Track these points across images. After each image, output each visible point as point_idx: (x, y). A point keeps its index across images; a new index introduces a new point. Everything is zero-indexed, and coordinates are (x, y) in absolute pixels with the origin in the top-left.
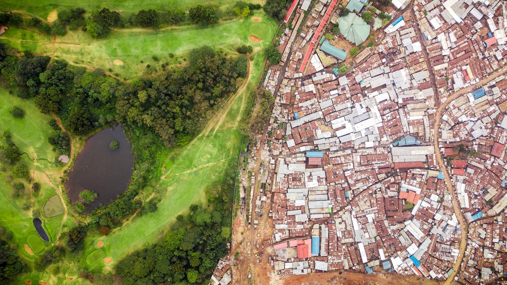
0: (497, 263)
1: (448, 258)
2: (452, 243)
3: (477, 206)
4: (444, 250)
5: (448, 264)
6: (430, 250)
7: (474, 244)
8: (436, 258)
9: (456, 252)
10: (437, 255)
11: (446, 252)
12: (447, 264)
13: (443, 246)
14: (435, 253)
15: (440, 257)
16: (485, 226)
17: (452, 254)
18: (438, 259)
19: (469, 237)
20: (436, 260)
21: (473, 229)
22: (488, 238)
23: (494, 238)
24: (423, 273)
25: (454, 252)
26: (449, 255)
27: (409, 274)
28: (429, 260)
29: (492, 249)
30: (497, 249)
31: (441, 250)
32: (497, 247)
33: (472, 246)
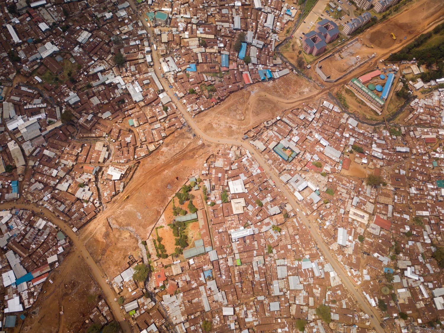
0: (79, 178)
1: (44, 234)
2: (31, 224)
3: (7, 183)
4: (33, 237)
5: (52, 235)
6: (23, 254)
7: (46, 199)
8: (37, 249)
9: (41, 223)
10: (34, 246)
11: (37, 234)
12: (51, 238)
13: (27, 237)
14: (31, 248)
15: (38, 244)
16: (33, 180)
17: (41, 227)
18: (39, 247)
19: (35, 201)
20: (39, 249)
21: (29, 195)
22: (47, 180)
23: (51, 174)
24: (44, 272)
25: (40, 225)
26: (41, 231)
27: (39, 291)
28: (35, 258)
29: (61, 180)
30: (64, 174)
31: (30, 241)
32: (62, 174)
33: (47, 201)
